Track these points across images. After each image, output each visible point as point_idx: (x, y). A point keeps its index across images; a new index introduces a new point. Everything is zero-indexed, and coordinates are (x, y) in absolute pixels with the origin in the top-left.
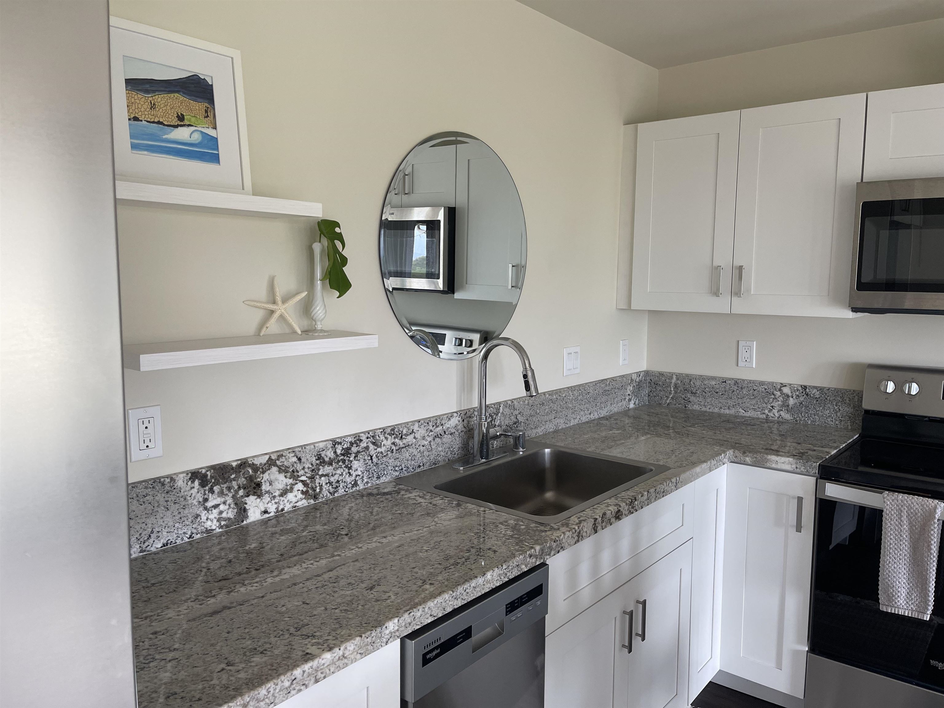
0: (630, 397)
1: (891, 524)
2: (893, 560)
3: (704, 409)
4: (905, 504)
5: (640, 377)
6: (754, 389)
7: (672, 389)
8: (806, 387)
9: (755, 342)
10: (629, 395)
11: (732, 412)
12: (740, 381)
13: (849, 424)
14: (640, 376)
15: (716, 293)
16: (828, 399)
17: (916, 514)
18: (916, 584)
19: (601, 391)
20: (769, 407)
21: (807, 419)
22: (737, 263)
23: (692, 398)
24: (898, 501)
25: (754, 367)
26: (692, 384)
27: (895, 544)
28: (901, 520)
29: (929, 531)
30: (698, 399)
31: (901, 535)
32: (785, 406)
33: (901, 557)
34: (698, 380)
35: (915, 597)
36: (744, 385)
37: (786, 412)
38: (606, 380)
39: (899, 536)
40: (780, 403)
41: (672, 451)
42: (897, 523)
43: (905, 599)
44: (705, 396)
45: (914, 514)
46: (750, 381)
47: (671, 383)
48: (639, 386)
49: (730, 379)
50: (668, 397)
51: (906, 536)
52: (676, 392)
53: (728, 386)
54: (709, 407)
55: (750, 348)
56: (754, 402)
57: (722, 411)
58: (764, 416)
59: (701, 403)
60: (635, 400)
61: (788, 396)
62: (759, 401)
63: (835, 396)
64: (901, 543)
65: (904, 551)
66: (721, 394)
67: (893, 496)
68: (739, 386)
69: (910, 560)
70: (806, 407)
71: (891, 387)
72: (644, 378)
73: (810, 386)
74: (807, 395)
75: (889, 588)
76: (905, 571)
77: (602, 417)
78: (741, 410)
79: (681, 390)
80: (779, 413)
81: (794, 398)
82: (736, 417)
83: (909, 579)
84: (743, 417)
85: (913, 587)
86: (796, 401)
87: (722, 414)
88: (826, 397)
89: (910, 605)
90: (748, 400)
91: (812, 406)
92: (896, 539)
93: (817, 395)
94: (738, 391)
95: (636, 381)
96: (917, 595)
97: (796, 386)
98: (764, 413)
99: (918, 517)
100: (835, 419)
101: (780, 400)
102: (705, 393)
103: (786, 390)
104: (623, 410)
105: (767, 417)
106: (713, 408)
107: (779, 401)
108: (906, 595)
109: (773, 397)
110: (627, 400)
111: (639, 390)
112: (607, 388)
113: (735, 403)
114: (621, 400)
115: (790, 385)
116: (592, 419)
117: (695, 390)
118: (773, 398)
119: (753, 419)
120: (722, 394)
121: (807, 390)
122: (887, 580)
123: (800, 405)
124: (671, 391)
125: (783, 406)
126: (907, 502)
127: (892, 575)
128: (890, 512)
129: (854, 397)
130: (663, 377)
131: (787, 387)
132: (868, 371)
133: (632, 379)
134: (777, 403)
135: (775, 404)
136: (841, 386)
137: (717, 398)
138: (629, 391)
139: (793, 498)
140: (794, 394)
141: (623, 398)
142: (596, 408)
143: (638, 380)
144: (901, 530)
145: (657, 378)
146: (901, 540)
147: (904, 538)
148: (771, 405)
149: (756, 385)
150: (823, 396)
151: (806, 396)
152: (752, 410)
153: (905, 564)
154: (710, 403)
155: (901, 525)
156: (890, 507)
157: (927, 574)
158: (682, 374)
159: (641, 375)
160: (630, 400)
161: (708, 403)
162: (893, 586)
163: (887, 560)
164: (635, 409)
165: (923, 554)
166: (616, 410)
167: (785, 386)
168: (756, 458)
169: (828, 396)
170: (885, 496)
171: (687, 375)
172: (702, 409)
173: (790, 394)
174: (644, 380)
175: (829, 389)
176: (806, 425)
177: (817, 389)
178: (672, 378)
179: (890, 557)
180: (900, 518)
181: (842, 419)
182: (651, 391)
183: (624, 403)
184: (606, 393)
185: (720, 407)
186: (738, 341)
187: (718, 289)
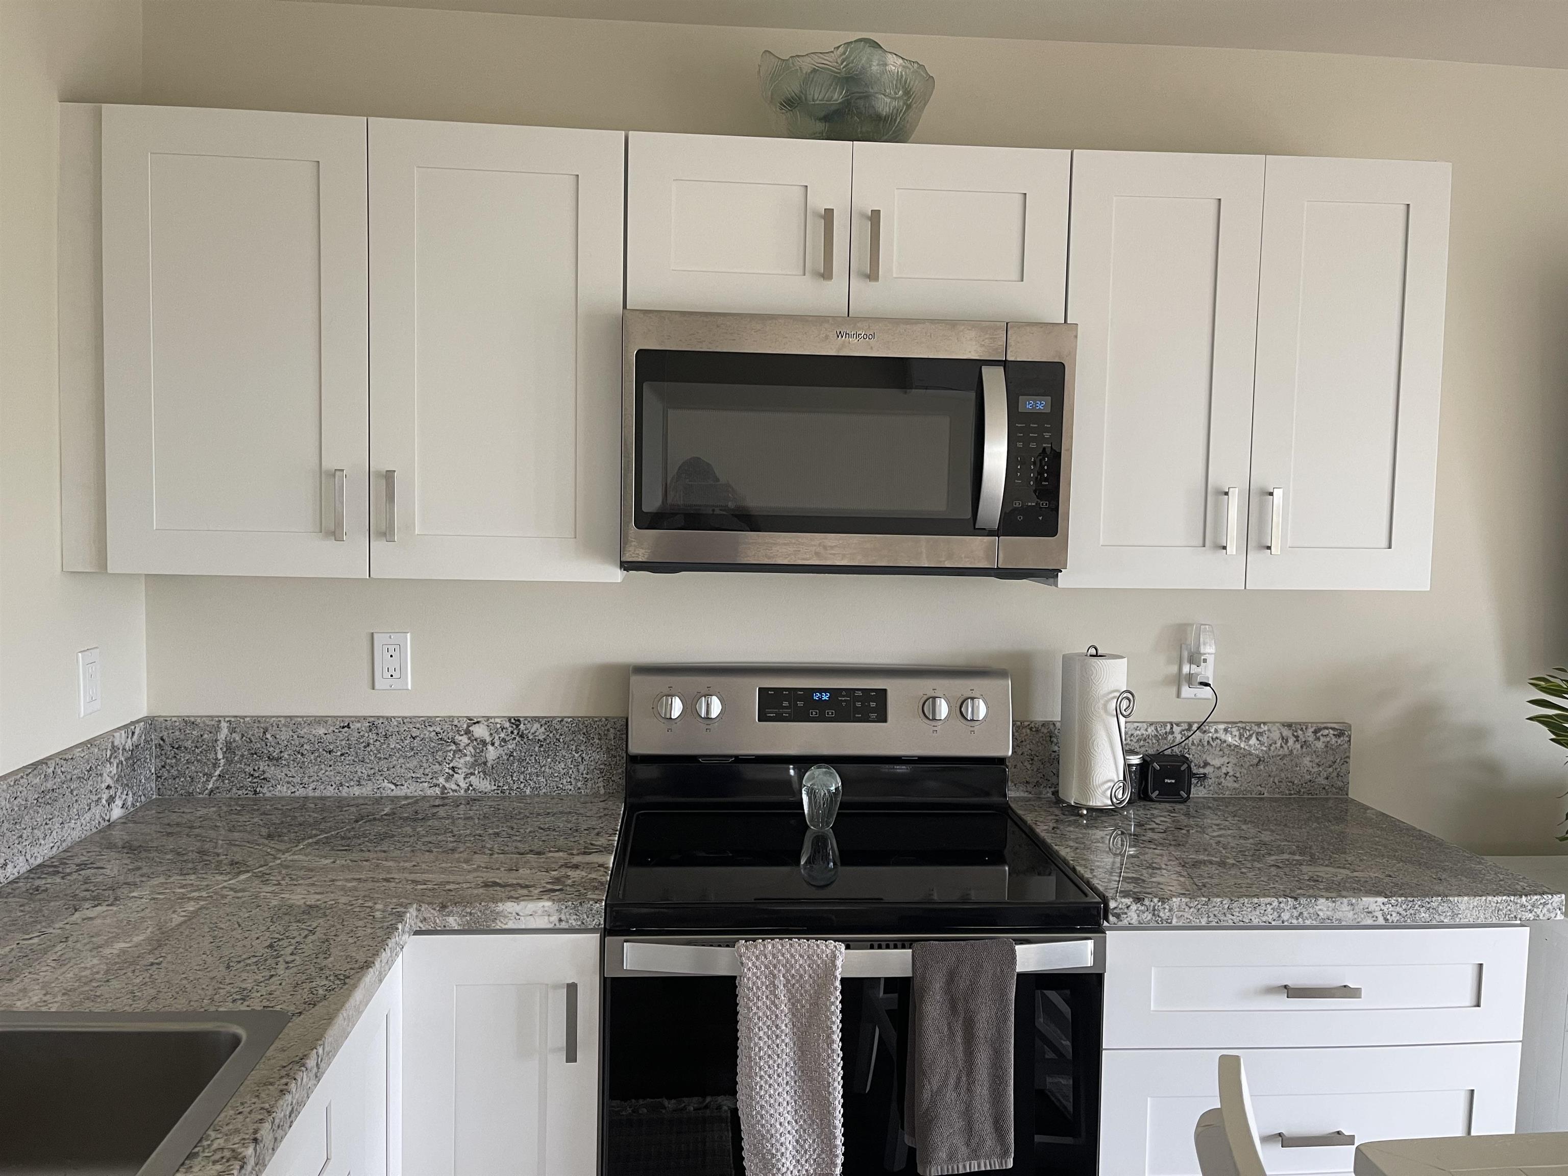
0: (112, 792)
1: (758, 1008)
2: (766, 1082)
3: (301, 792)
4: (779, 961)
5: (135, 737)
6: (414, 735)
7: (220, 756)
8: (519, 721)
9: (409, 635)
10: (108, 787)
11: (367, 790)
12: (380, 722)
13: (601, 784)
14: (133, 733)
15: (335, 533)
16: (561, 740)
17: (801, 976)
18: (810, 1117)
19: (32, 796)
20: (447, 770)
21: (522, 785)
22: (381, 464)
23: (271, 771)
24: (766, 957)
25: (410, 688)
26: (270, 739)
27: (769, 1046)
28: (776, 996)
29: (826, 1006)
30: (285, 770)
31: (777, 1026)
32: (480, 764)
33: (780, 1070)
34: (283, 729)
35: (810, 1146)
36: (391, 729)
37: (482, 776)
38: (44, 762)
39: (774, 1029)
40: (468, 758)
41: (271, 946)
42: (768, 1003)
43: (793, 1157)
44: (303, 762)
45: (798, 978)
46: (404, 718)
47: (216, 741)
48: (134, 758)
49: (358, 719)
50: (209, 776)
51: (786, 1025)
52: (229, 762)
53: (356, 734)
54: (312, 786)
55: (400, 647)
56: (414, 763)
57: (344, 792)
58: (438, 790)
59: (294, 780)
60: (124, 797)
61: (484, 743)
62: (424, 760)
63: (574, 732)
64: (778, 1041)
65: (784, 1056)
66: (339, 753)
67: (756, 947)
68: (379, 732)
69: (795, 1072)
70: (521, 761)
71: (677, 707)
72: (143, 737)
73: (526, 718)
74: (522, 736)
75: (764, 1142)
76: (788, 1098)
77: (39, 865)
78: (386, 784)
79: (242, 756)
80: (467, 780)
81: (496, 745)
82: (378, 801)
83: (796, 1111)
84: (394, 799)
85: (806, 1127)
86: (500, 751)
87: (346, 798)
88: (558, 737)
89: (802, 1166)
90: (401, 760)
91: (533, 758)
92: (768, 1037)
93: (541, 733)
94: (378, 743)
95: (124, 749)
96: (814, 1141)
97: (498, 720)
98: (436, 785)
99: (806, 982)
100: (575, 779)
101: (468, 753)
102: (302, 755)
103: (480, 731)
104: (94, 830)
105: (442, 793)
106: (322, 787)
107: (466, 755)
108: (794, 1147)
109: (454, 747)
110: (104, 801)
111: (134, 770)
112: (49, 785)
113: (372, 771)
114: (89, 805)
115: (488, 718)
116: (12, 878)
117: (277, 751)
118: (454, 752)
119: (417, 801)
120: (342, 755)
121: (522, 727)
122: (759, 1127)
123: (508, 760)
124: (217, 759)
125: (474, 765)
126: (783, 955)
127: (767, 1112)
128: (754, 983)
129: (608, 730)
130: (193, 729)
131: (480, 725)
132: (635, 679)
133: (113, 746)
134: (462, 761)
135: (460, 763)
136: (582, 711)
137: (332, 763)
138: (108, 779)
139: (556, 987)
140: (497, 737)
141: (95, 798)
142: (19, 847)
143: (129, 745)
144: (777, 1016)
145: (177, 733)
146: (777, 1036)
147: (782, 1031)
148: (451, 765)
149: (418, 725)
150: (551, 735)
151: (519, 739)
152: (410, 781)
153: (787, 1082)
154: (315, 778)
155: (776, 1006)
156: (754, 974)
157: (830, 1093)
158: (244, 717)
159: (137, 732)
160: (111, 800)
161: (310, 777)
162: (772, 1136)
163: (756, 1084)
164: (126, 820)
165: (819, 1055)
166: (76, 835)
167: (478, 722)
168: (471, 914)
169: (561, 735)
170: (743, 950)
171: (257, 720)
172: (297, 794)
173: (488, 739)
174: (146, 741)
175: (562, 721)
176: (522, 798)
177: (539, 722)
178: (218, 728)
179: (761, 1077)
180: (773, 993)
181: (588, 777)
182: (163, 767)
183: (97, 811)
184: (46, 798)
185: (338, 783)
186: (372, 634)
187: (339, 524)
